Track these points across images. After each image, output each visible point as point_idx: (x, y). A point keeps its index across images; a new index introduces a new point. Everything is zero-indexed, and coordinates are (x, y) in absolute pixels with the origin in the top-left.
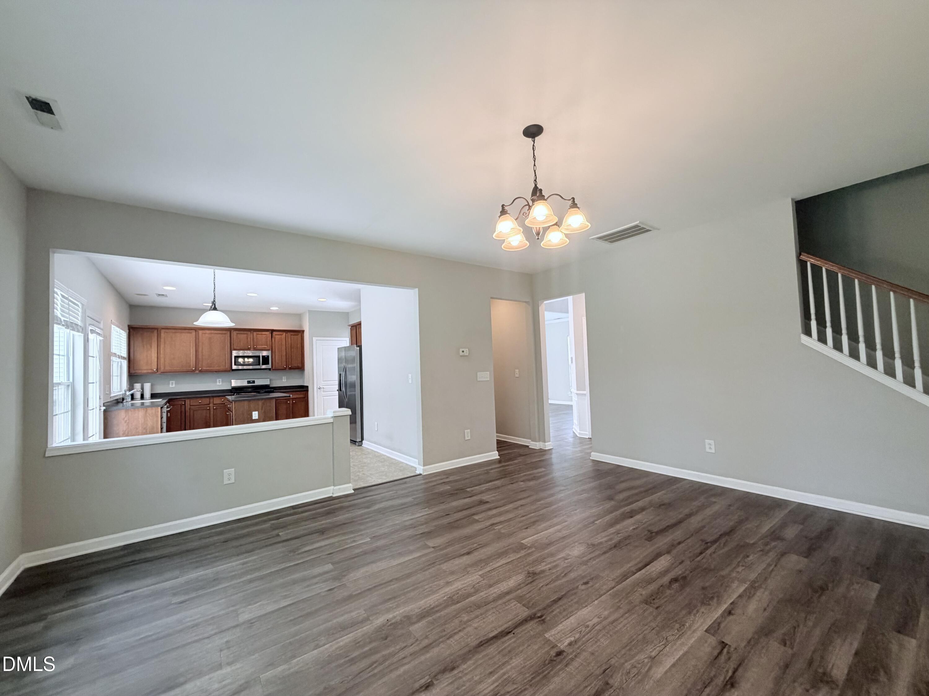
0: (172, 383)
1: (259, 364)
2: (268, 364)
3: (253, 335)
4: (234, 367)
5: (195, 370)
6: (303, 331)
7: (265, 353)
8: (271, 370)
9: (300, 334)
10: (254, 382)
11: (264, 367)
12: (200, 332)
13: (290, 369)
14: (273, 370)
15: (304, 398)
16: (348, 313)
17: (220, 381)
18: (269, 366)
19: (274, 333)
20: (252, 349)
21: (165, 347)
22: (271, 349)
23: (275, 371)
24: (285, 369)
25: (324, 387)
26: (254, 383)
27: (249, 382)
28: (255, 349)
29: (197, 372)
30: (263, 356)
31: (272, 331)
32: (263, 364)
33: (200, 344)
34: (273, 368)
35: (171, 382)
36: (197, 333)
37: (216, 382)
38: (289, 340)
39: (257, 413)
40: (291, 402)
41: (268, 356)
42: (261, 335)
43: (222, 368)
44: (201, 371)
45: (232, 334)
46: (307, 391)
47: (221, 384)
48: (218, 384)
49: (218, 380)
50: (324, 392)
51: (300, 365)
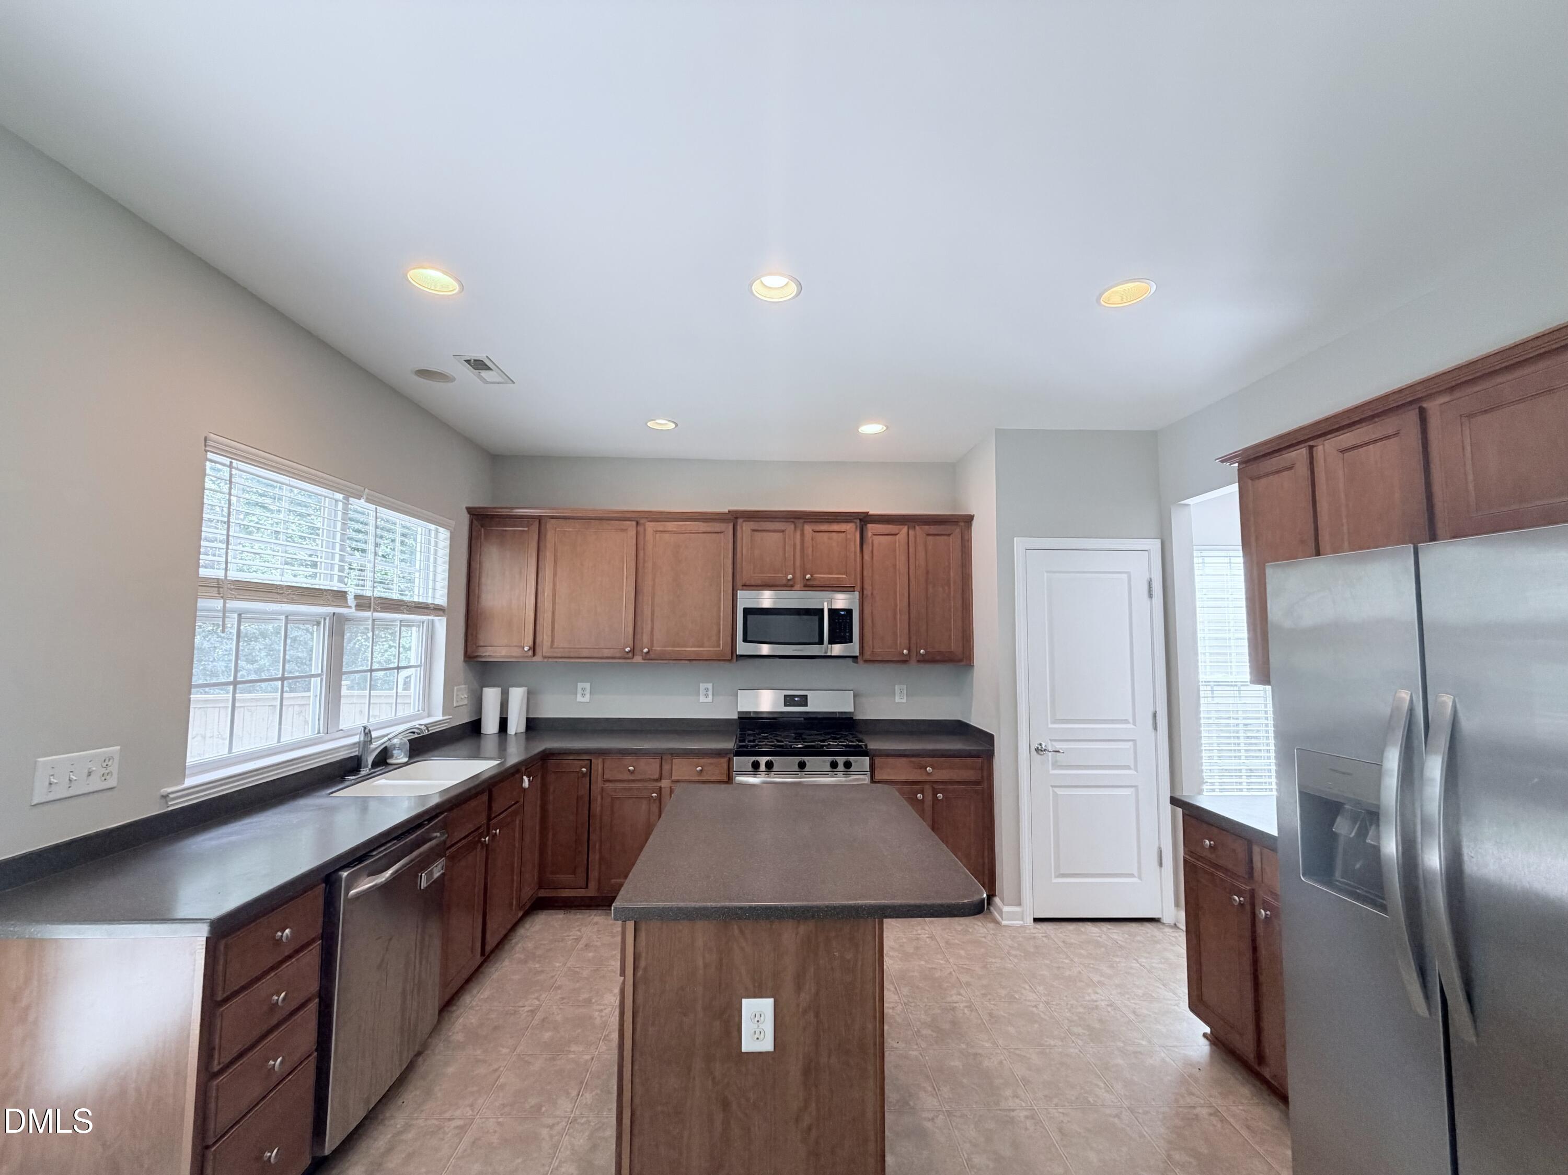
0: (583, 689)
1: (821, 642)
2: (850, 640)
3: (802, 535)
4: (743, 648)
5: (633, 651)
6: (968, 520)
7: (841, 601)
8: (859, 659)
9: (958, 530)
10: (804, 701)
11: (837, 649)
12: (650, 527)
13: (923, 660)
14: (866, 661)
15: (977, 783)
16: (1154, 434)
17: (707, 689)
18: (853, 648)
19: (870, 527)
20: (798, 586)
21: (555, 574)
22: (858, 588)
23: (871, 667)
24: (905, 661)
25: (1058, 746)
26: (805, 704)
27: (789, 701)
28: (809, 586)
29: (638, 659)
30: (830, 610)
31: (864, 520)
32: (832, 641)
33: (649, 565)
34: (867, 656)
35: (580, 685)
36: (641, 529)
37: (698, 694)
38: (921, 548)
39: (765, 1006)
40: (929, 797)
41: (849, 612)
42: (826, 535)
43: (708, 649)
44: (647, 657)
45: (738, 528)
46: (989, 755)
47: (710, 699)
48: (702, 699)
49: (703, 686)
50: (1056, 765)
51: (955, 646)
